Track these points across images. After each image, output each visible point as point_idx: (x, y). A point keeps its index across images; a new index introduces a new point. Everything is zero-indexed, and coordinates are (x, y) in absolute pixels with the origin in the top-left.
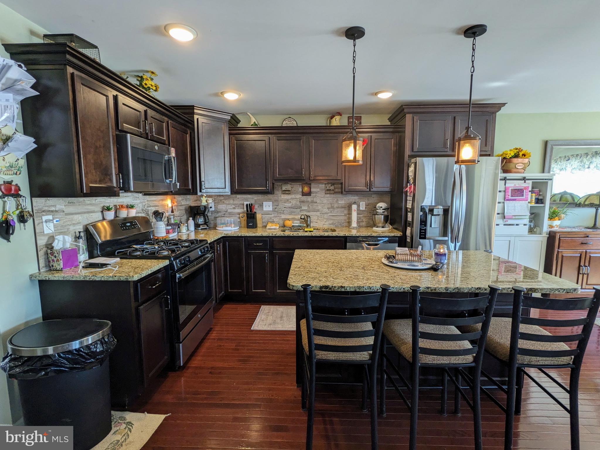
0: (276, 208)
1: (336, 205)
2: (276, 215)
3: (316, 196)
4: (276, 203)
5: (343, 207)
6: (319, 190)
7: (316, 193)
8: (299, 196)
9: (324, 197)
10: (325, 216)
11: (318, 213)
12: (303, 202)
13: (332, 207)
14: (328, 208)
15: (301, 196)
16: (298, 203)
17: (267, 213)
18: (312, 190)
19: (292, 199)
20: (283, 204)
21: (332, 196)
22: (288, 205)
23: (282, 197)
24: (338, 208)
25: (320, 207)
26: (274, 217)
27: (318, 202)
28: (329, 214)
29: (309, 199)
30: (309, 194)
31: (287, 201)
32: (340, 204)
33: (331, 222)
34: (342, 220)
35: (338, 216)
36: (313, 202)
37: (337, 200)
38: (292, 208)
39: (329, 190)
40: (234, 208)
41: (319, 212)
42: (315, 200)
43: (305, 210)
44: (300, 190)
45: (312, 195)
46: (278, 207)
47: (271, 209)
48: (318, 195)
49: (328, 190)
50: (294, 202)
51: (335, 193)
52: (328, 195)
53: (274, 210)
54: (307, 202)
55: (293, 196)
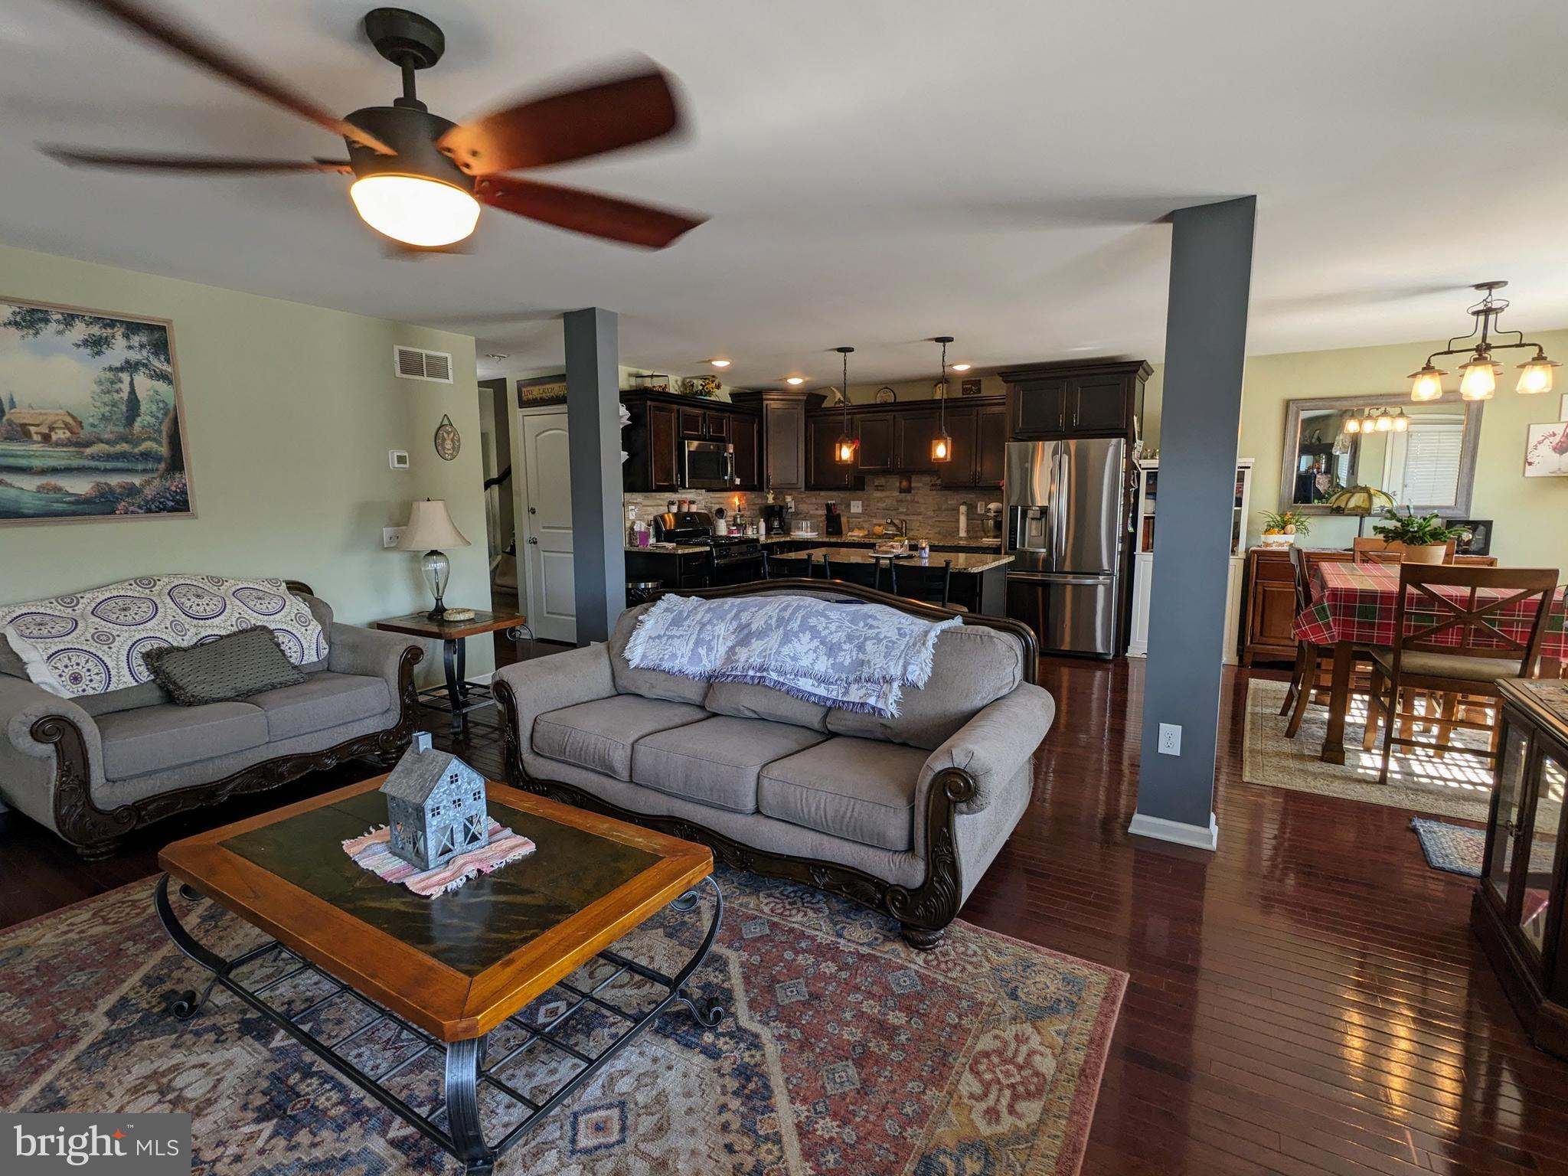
0: (866, 510)
1: (944, 507)
2: (866, 519)
3: (917, 493)
4: (866, 503)
5: (954, 510)
7: (918, 488)
8: (896, 494)
9: (927, 495)
10: (930, 521)
11: (920, 518)
12: (901, 501)
13: (939, 509)
14: (933, 510)
15: (898, 494)
16: (895, 503)
17: (857, 516)
18: (913, 485)
19: (887, 497)
20: (876, 503)
21: (939, 492)
22: (882, 505)
23: (874, 495)
24: (947, 510)
25: (922, 509)
26: (863, 521)
27: (920, 501)
28: (935, 519)
29: (908, 497)
30: (908, 490)
31: (881, 499)
32: (950, 504)
33: (937, 530)
34: (952, 528)
35: (947, 521)
36: (913, 501)
37: (946, 500)
38: (886, 510)
39: (935, 485)
40: (817, 509)
41: (921, 516)
42: (916, 498)
43: (903, 512)
44: (898, 484)
45: (913, 491)
46: (869, 508)
47: (859, 510)
48: (920, 492)
49: (932, 485)
50: (889, 502)
52: (935, 492)
53: (864, 510)
54: (906, 501)
55: (888, 493)
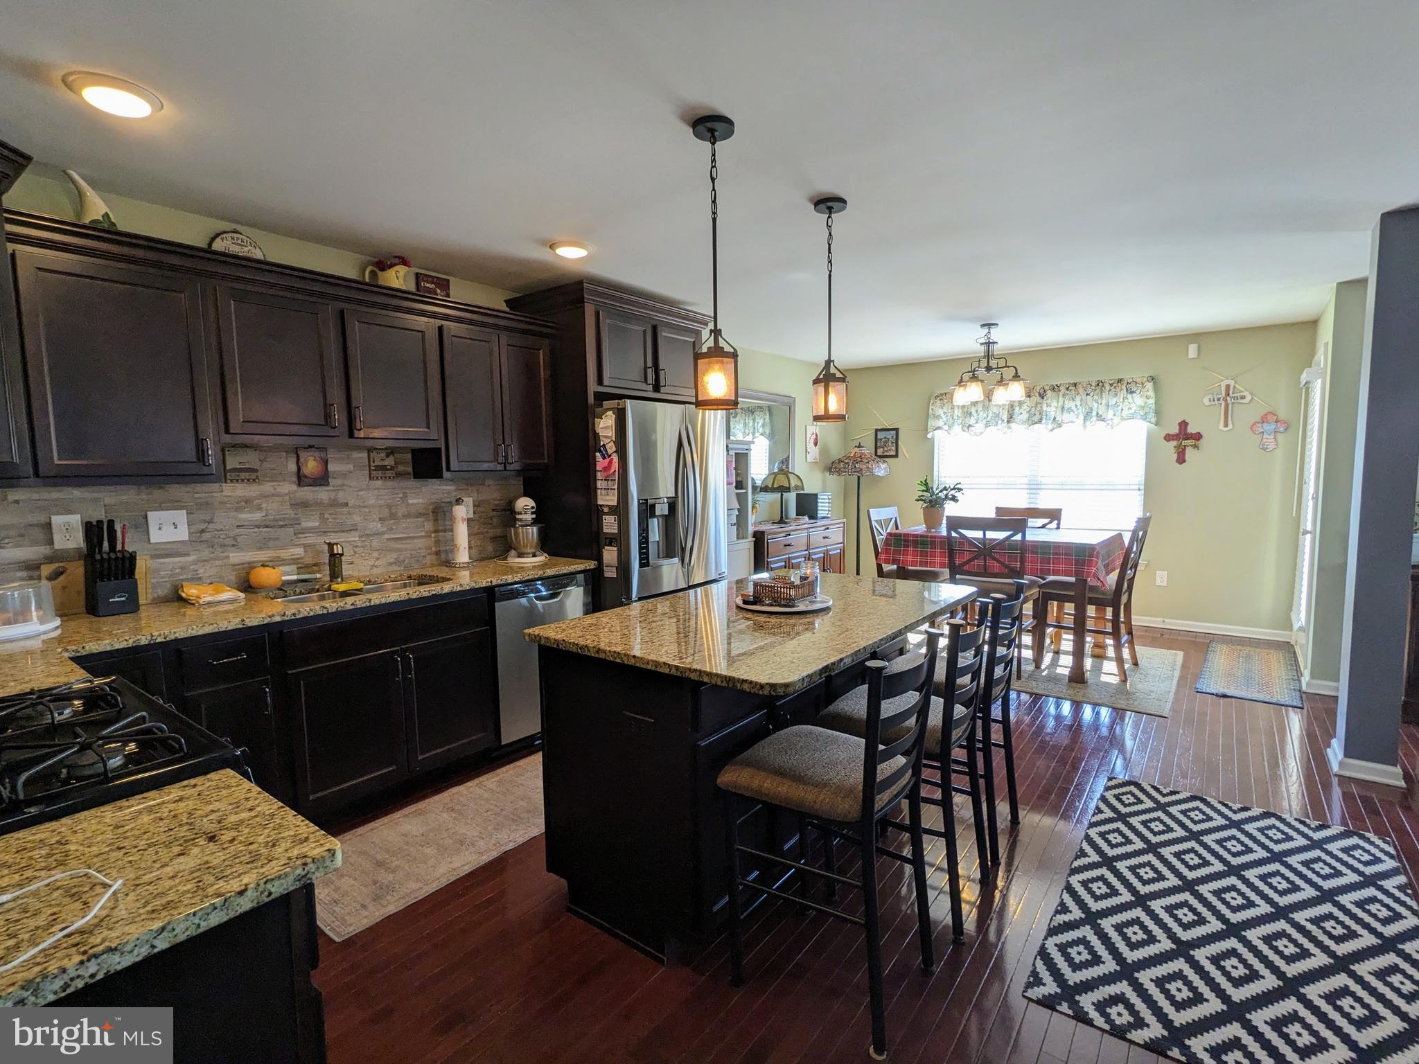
0: (203, 531)
1: (401, 511)
2: (207, 554)
3: (343, 485)
4: (202, 515)
5: (419, 515)
6: (351, 467)
7: (344, 475)
8: (289, 487)
9: (368, 489)
10: (376, 543)
11: (354, 537)
12: (304, 505)
13: (393, 516)
14: (380, 519)
15: (294, 487)
16: (287, 510)
17: (171, 550)
18: (332, 467)
19: (263, 496)
20: (233, 514)
21: (390, 483)
22: (250, 516)
23: (225, 493)
24: (405, 516)
25: (357, 518)
26: (195, 563)
27: (351, 502)
28: (387, 536)
29: (323, 494)
30: (322, 479)
31: (248, 503)
32: (412, 504)
33: (392, 557)
34: (420, 549)
35: (410, 538)
36: (334, 504)
37: (405, 496)
38: (267, 527)
39: (383, 468)
41: (357, 534)
42: (341, 496)
43: (312, 528)
44: (292, 467)
45: (332, 482)
46: (211, 526)
47: (183, 534)
48: (347, 482)
49: (378, 468)
50: (272, 508)
51: (400, 475)
52: (379, 483)
53: (198, 537)
54: (319, 504)
55: (267, 487)
